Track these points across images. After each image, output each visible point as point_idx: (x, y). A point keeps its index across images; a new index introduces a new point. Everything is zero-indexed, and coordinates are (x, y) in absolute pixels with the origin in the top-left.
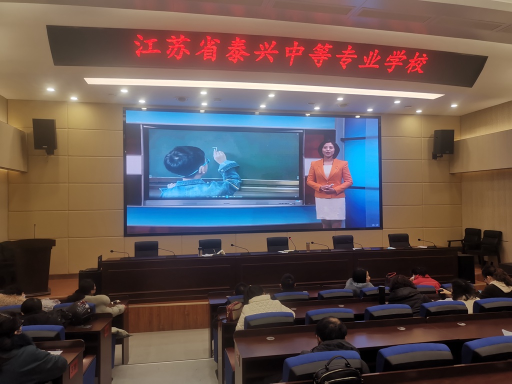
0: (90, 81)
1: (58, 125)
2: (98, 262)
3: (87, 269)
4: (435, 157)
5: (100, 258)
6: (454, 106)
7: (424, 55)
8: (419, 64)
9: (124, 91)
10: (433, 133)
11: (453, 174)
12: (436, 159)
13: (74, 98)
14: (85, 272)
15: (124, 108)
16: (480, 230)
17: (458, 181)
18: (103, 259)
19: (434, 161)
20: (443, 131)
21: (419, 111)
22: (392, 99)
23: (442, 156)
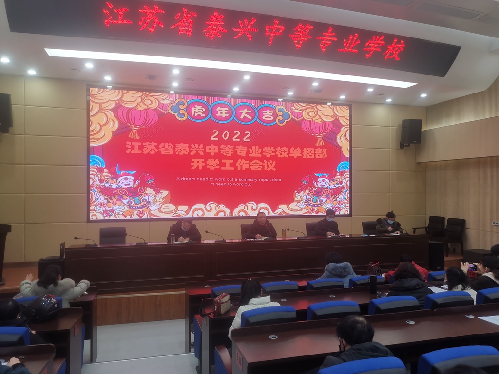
0: (52, 52)
1: (13, 100)
2: (61, 249)
3: (48, 257)
4: (402, 146)
5: (63, 245)
6: (424, 96)
7: (402, 42)
8: (397, 51)
9: (89, 66)
10: (401, 123)
11: (419, 163)
12: (403, 148)
13: (32, 72)
14: (46, 260)
15: (87, 85)
16: (444, 218)
17: (423, 170)
18: (67, 246)
19: (401, 150)
20: (411, 121)
21: (389, 100)
22: (365, 86)
23: (409, 146)
